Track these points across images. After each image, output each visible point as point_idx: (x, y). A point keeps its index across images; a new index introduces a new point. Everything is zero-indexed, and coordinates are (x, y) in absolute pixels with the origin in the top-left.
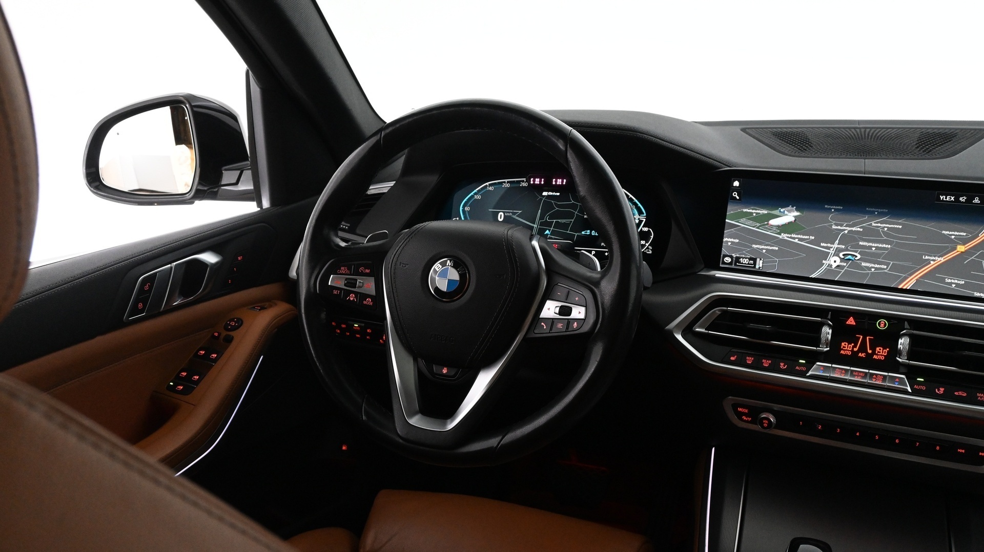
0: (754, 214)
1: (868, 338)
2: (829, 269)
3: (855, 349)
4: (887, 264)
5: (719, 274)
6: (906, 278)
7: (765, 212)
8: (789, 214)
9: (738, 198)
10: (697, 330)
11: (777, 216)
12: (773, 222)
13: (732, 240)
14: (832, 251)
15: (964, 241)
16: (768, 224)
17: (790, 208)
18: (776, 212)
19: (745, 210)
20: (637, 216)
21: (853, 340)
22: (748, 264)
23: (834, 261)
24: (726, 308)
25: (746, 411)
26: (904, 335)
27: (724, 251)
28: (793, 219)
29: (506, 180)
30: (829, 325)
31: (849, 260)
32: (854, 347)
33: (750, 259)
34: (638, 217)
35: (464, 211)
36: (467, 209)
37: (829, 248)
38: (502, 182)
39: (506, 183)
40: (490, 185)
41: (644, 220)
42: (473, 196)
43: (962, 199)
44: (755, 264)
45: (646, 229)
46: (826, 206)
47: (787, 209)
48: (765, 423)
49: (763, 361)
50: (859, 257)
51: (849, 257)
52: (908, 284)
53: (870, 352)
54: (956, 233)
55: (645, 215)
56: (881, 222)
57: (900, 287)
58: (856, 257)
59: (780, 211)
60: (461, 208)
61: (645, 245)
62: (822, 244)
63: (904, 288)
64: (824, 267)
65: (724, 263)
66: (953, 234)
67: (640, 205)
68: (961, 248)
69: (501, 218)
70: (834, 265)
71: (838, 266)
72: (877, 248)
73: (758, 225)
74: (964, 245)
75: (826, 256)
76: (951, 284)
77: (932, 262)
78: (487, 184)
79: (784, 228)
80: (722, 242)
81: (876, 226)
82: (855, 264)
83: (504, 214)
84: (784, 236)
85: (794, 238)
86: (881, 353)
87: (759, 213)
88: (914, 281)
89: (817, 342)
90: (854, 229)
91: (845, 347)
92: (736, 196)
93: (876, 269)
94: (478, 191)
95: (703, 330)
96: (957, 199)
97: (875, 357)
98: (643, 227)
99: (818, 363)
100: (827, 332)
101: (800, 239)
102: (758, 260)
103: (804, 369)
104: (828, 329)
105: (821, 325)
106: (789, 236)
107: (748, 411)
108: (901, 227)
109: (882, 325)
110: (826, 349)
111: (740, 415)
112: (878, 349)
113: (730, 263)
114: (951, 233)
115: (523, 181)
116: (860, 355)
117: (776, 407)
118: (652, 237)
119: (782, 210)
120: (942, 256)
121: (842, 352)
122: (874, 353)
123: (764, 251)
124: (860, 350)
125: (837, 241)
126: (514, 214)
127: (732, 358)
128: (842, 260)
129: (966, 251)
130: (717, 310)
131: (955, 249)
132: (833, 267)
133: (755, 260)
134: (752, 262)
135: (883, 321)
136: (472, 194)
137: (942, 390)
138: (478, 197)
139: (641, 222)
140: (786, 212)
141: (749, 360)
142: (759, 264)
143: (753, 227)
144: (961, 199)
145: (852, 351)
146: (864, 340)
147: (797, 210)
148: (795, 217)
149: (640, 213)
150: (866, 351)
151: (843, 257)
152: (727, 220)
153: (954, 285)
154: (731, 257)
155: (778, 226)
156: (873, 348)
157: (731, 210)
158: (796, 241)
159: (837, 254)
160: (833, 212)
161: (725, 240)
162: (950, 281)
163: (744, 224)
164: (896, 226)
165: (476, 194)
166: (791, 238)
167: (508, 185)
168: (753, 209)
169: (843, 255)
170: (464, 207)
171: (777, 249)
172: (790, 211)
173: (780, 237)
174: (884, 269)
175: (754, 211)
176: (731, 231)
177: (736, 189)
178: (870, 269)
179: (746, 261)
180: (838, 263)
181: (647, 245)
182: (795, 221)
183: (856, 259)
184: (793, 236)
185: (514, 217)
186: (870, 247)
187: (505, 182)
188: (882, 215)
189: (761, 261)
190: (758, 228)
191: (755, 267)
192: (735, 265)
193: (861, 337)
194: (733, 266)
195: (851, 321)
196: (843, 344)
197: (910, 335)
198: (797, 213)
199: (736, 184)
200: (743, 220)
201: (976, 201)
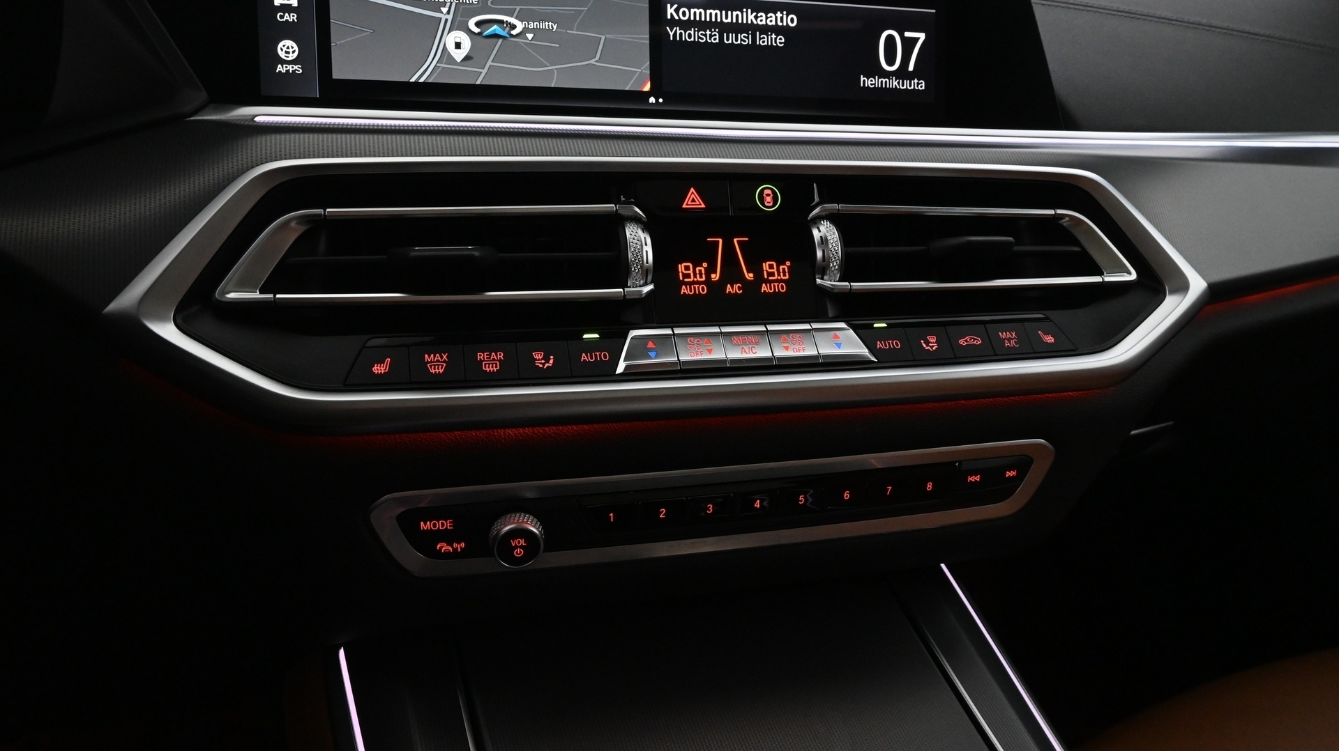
1: (735, 240)
3: (715, 277)
5: (266, 115)
10: (232, 295)
21: (703, 255)
24: (320, 211)
25: (448, 524)
26: (817, 221)
30: (636, 219)
32: (711, 270)
48: (516, 547)
49: (480, 356)
53: (750, 276)
65: (276, 81)
86: (776, 275)
89: (619, 273)
91: (688, 276)
95: (257, 295)
97: (764, 288)
99: (634, 333)
100: (640, 243)
103: (604, 356)
104: (640, 232)
105: (616, 223)
107: (454, 524)
109: (768, 198)
110: (646, 289)
111: (426, 543)
112: (766, 266)
113: (299, 81)
116: (729, 289)
117: (529, 489)
121: (684, 290)
122: (759, 279)
124: (725, 280)
127: (379, 369)
130: (292, 221)
135: (767, 189)
137: (932, 339)
141: (436, 364)
145: (708, 282)
146: (729, 248)
150: (741, 279)
156: (755, 267)
193: (720, 240)
195: (693, 200)
196: (681, 267)
197: (834, 218)
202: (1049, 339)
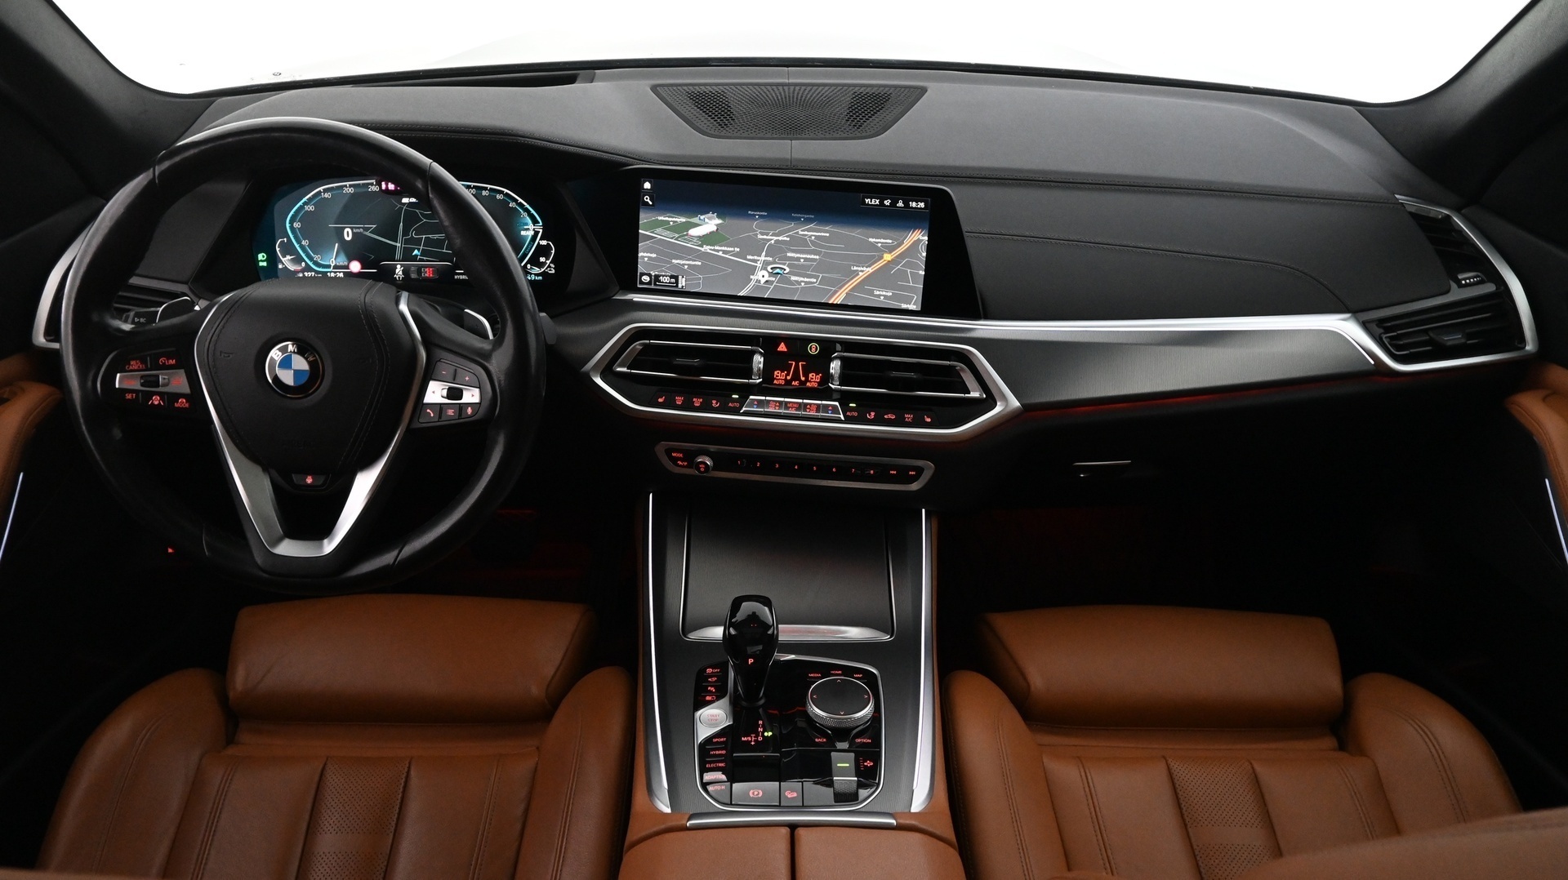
0: (671, 223)
1: (800, 364)
2: (757, 287)
3: (789, 378)
4: (817, 277)
5: (638, 298)
6: (836, 292)
7: (683, 220)
8: (710, 222)
9: (651, 203)
10: (618, 369)
11: (697, 225)
12: (694, 232)
13: (649, 255)
14: (759, 265)
15: (891, 249)
16: (687, 235)
17: (710, 215)
18: (695, 220)
19: (660, 218)
20: (531, 226)
21: (785, 368)
22: (670, 283)
23: (762, 276)
24: (648, 341)
25: (681, 455)
26: (836, 358)
27: (641, 269)
28: (715, 228)
29: (348, 183)
30: (760, 353)
31: (778, 273)
32: (788, 374)
33: (672, 277)
34: (533, 227)
35: (292, 227)
36: (297, 225)
37: (755, 261)
38: (342, 187)
39: (348, 187)
40: (325, 191)
41: (541, 231)
42: (301, 208)
43: (887, 203)
44: (677, 282)
45: (544, 243)
46: (749, 212)
47: (707, 215)
48: (702, 467)
49: (694, 400)
50: (788, 270)
51: (778, 271)
52: (838, 299)
53: (803, 379)
54: (882, 241)
55: (541, 224)
56: (808, 230)
57: (830, 302)
58: (785, 270)
59: (700, 219)
60: (288, 225)
61: (544, 263)
62: (749, 257)
63: (835, 303)
64: (752, 283)
65: (642, 283)
66: (879, 241)
67: (533, 212)
68: (888, 257)
69: (348, 236)
70: (763, 281)
71: (767, 281)
72: (806, 259)
73: (677, 235)
74: (890, 253)
75: (753, 270)
76: (879, 296)
77: (861, 274)
78: (321, 189)
79: (706, 239)
80: (637, 257)
81: (803, 235)
82: (784, 279)
83: (352, 230)
84: (707, 248)
85: (718, 251)
86: (814, 379)
87: (676, 222)
88: (843, 296)
89: (748, 373)
90: (780, 238)
91: (778, 376)
92: (648, 200)
93: (806, 283)
94: (310, 199)
95: (624, 370)
96: (882, 203)
97: (808, 384)
98: (540, 239)
99: (751, 397)
100: (758, 361)
101: (724, 252)
102: (680, 277)
103: (737, 405)
104: (759, 357)
105: (753, 353)
106: (712, 248)
107: (684, 456)
108: (828, 235)
109: (813, 349)
110: (758, 381)
111: (674, 460)
112: (810, 375)
113: (649, 283)
114: (877, 240)
115: (372, 184)
116: (793, 383)
117: (712, 448)
118: (553, 252)
119: (702, 217)
120: (870, 266)
121: (775, 382)
122: (807, 380)
123: (686, 267)
124: (794, 379)
125: (764, 253)
126: (366, 229)
127: (660, 400)
128: (771, 274)
129: (892, 260)
130: (637, 345)
131: (881, 258)
132: (762, 282)
133: (676, 278)
134: (673, 280)
135: (814, 345)
136: (301, 203)
137: (873, 414)
138: (310, 208)
139: (536, 233)
140: (706, 220)
141: (679, 400)
142: (682, 282)
143: (672, 238)
144: (885, 202)
145: (785, 380)
146: (797, 367)
147: (718, 217)
148: (717, 225)
149: (535, 222)
150: (799, 379)
151: (771, 271)
152: (640, 231)
153: (882, 298)
154: (650, 275)
155: (699, 237)
156: (806, 375)
157: (644, 217)
158: (720, 254)
159: (764, 268)
160: (757, 220)
161: (640, 254)
162: (878, 293)
163: (661, 234)
164: (823, 234)
165: (305, 203)
166: (714, 250)
167: (351, 190)
168: (669, 217)
169: (772, 269)
170: (291, 222)
171: (700, 263)
172: (710, 219)
173: (702, 249)
174: (814, 283)
175: (670, 219)
176: (647, 244)
177: (647, 192)
178: (799, 283)
179: (666, 280)
180: (767, 278)
181: (548, 262)
182: (717, 230)
183: (785, 272)
184: (717, 248)
185: (368, 233)
186: (798, 259)
187: (346, 186)
188: (809, 221)
189: (684, 279)
190: (677, 239)
191: (677, 286)
192: (655, 284)
193: (794, 363)
194: (653, 287)
195: (782, 348)
196: (776, 373)
197: (841, 358)
198: (719, 221)
199: (647, 185)
200: (659, 230)
201: (900, 204)
202: (929, 420)
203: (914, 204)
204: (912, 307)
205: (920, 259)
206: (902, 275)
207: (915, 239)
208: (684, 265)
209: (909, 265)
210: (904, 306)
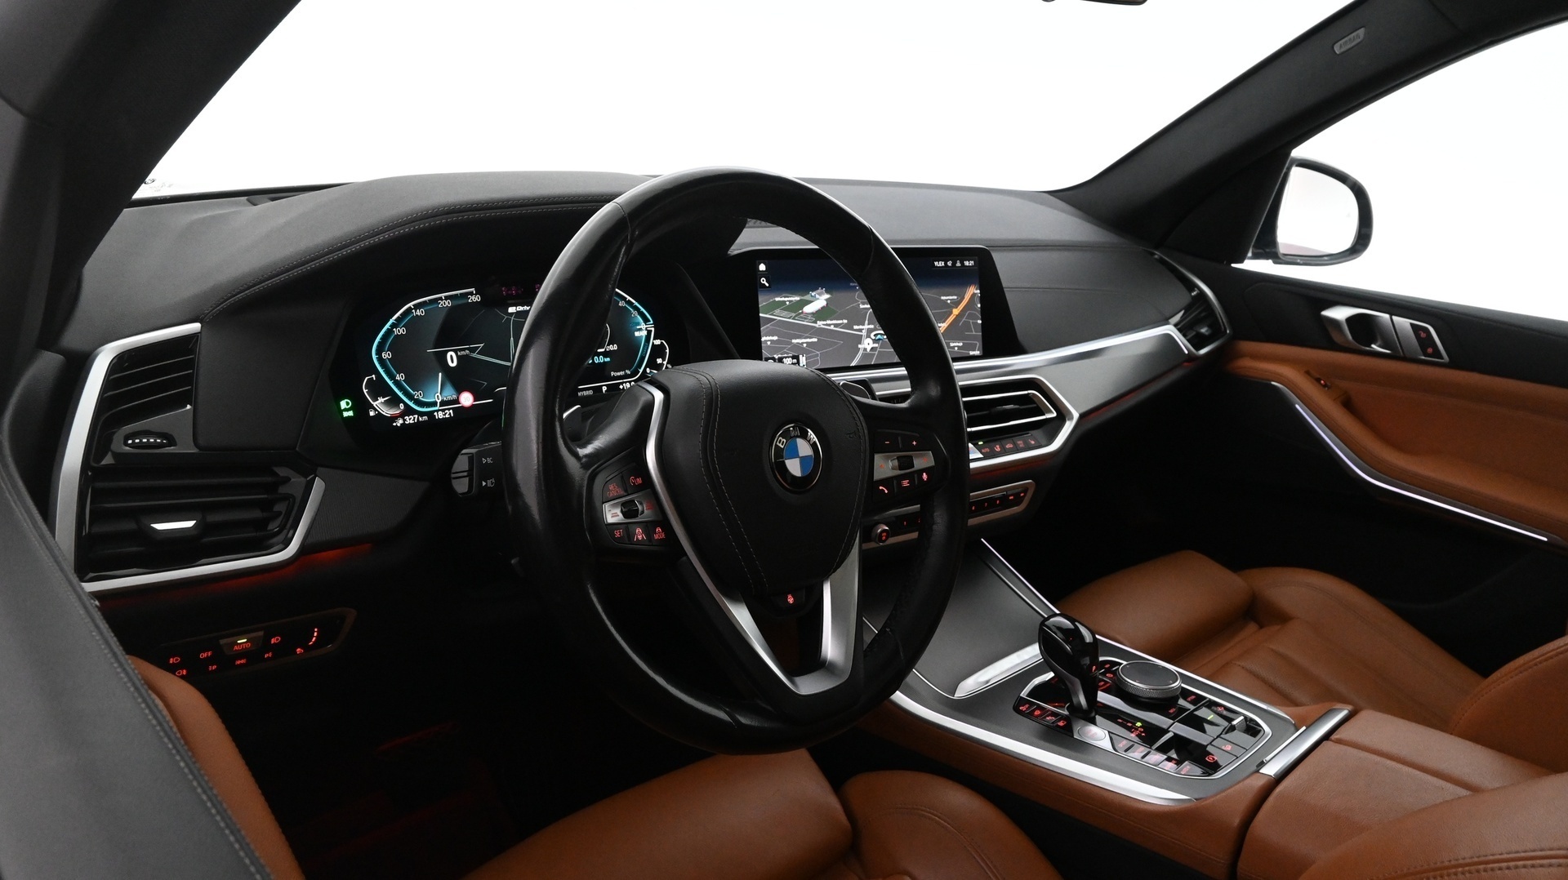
0: (788, 303)
2: (866, 355)
7: (798, 298)
8: (820, 298)
9: (767, 285)
11: (809, 302)
12: (809, 309)
13: (771, 338)
14: (864, 333)
15: (956, 304)
16: (802, 313)
17: (819, 291)
18: (807, 297)
19: (777, 299)
20: (643, 326)
23: (867, 344)
27: (765, 353)
28: (824, 303)
29: (443, 295)
31: (879, 339)
33: (793, 357)
34: (645, 326)
35: (380, 360)
36: (386, 355)
37: (860, 330)
38: (436, 300)
39: (444, 300)
40: (417, 307)
41: (653, 329)
42: (390, 332)
44: (798, 362)
45: (658, 342)
46: (851, 284)
47: (816, 292)
48: (883, 536)
50: (887, 335)
51: (879, 337)
54: (950, 297)
55: (652, 322)
59: (811, 296)
60: (374, 357)
61: (662, 364)
62: (856, 327)
64: (861, 352)
66: (948, 298)
67: (642, 309)
68: (956, 312)
69: (452, 362)
70: (869, 348)
71: (872, 348)
73: (794, 315)
74: (957, 308)
75: (859, 339)
76: (954, 347)
78: (411, 305)
79: (820, 315)
80: (760, 342)
83: (457, 354)
84: (820, 324)
85: (830, 325)
87: (792, 301)
92: (765, 282)
94: (398, 320)
96: (946, 264)
98: (654, 339)
101: (836, 325)
102: (801, 356)
106: (825, 323)
115: (471, 294)
118: (668, 351)
119: (813, 294)
120: (944, 322)
123: (805, 345)
125: (867, 322)
126: (473, 350)
128: (875, 341)
129: (959, 314)
131: (951, 313)
132: (868, 350)
133: (797, 358)
134: (795, 361)
136: (387, 326)
137: (998, 446)
138: (400, 331)
139: (649, 332)
140: (817, 296)
142: (803, 361)
143: (789, 318)
144: (948, 264)
147: (827, 292)
148: (827, 300)
149: (646, 320)
151: (874, 338)
152: (761, 315)
153: (956, 349)
155: (813, 313)
157: (763, 300)
158: (832, 327)
159: (868, 336)
160: (857, 290)
161: (763, 339)
162: (952, 345)
163: (780, 316)
165: (394, 326)
166: (827, 325)
167: (448, 303)
168: (785, 297)
169: (874, 335)
170: (379, 352)
171: (816, 340)
172: (820, 294)
173: (817, 325)
175: (786, 299)
176: (768, 327)
177: (763, 274)
179: (789, 361)
180: (872, 345)
181: (665, 363)
182: (827, 305)
183: (885, 337)
184: (829, 322)
185: (474, 355)
187: (441, 299)
189: (804, 358)
190: (794, 319)
198: (827, 296)
199: (762, 267)
200: (777, 311)
201: (958, 264)
202: (1033, 442)
203: (967, 263)
204: (977, 353)
205: (976, 310)
206: (967, 326)
207: (972, 293)
208: (803, 343)
209: (971, 316)
210: (972, 353)
